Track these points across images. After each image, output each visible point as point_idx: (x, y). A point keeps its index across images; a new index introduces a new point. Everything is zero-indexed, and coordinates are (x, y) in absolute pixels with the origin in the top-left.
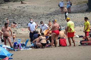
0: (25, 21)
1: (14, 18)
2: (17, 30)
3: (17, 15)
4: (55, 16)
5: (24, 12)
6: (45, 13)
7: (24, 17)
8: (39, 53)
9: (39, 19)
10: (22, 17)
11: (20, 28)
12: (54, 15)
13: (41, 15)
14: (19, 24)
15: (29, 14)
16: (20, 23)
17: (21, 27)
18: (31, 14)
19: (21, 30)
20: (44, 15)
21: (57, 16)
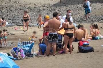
0: (19, 16)
1: (2, 12)
2: (7, 29)
3: (6, 8)
4: (61, 8)
5: (15, 3)
6: (47, 4)
7: (16, 10)
8: (51, 62)
9: (38, 12)
10: (14, 10)
11: (12, 26)
12: (61, 6)
13: (41, 7)
14: (10, 21)
15: (23, 5)
16: (11, 18)
17: (13, 24)
18: (26, 5)
19: (13, 28)
20: (46, 6)
21: (64, 7)
